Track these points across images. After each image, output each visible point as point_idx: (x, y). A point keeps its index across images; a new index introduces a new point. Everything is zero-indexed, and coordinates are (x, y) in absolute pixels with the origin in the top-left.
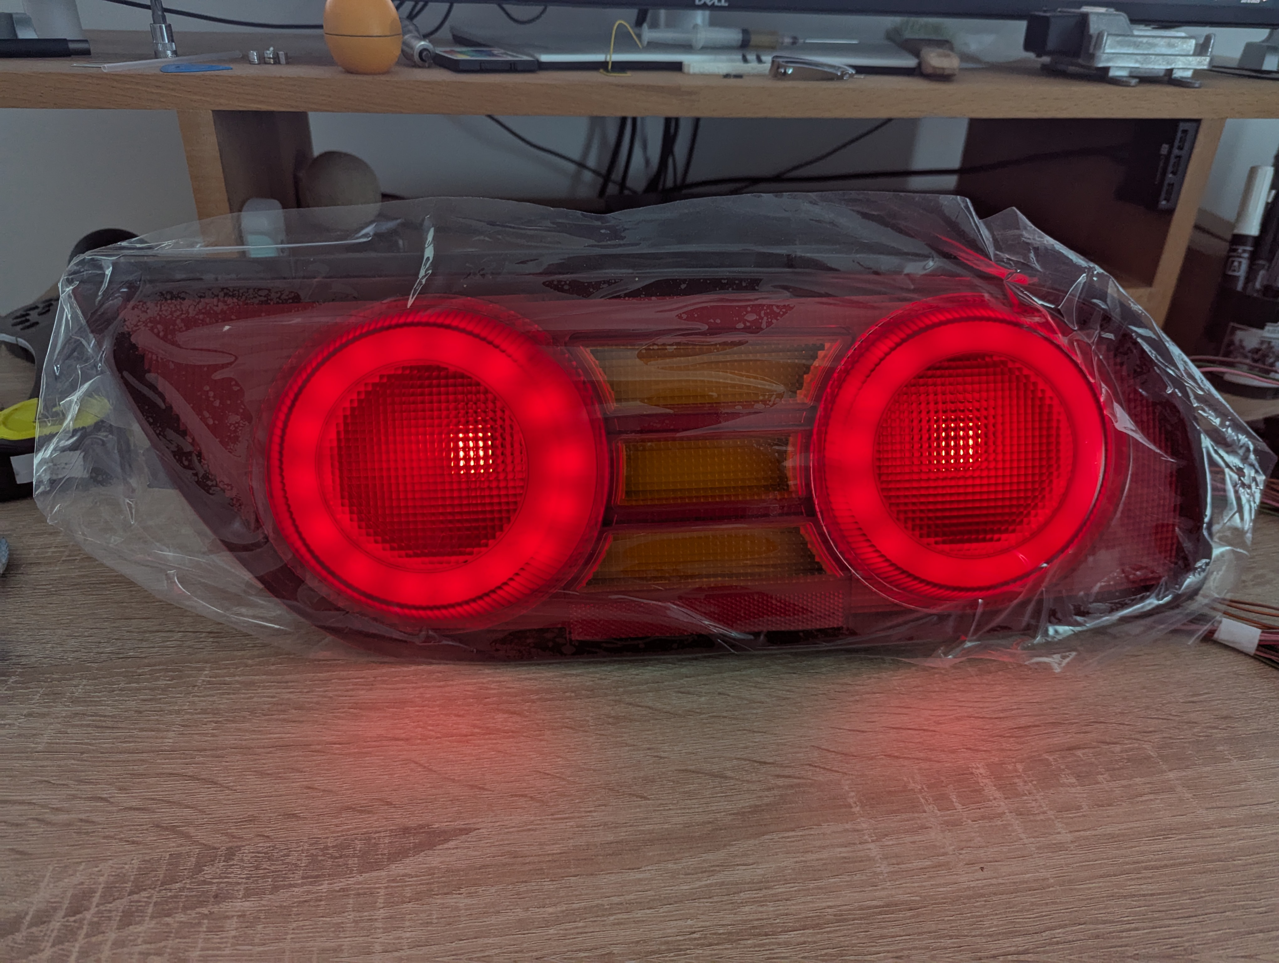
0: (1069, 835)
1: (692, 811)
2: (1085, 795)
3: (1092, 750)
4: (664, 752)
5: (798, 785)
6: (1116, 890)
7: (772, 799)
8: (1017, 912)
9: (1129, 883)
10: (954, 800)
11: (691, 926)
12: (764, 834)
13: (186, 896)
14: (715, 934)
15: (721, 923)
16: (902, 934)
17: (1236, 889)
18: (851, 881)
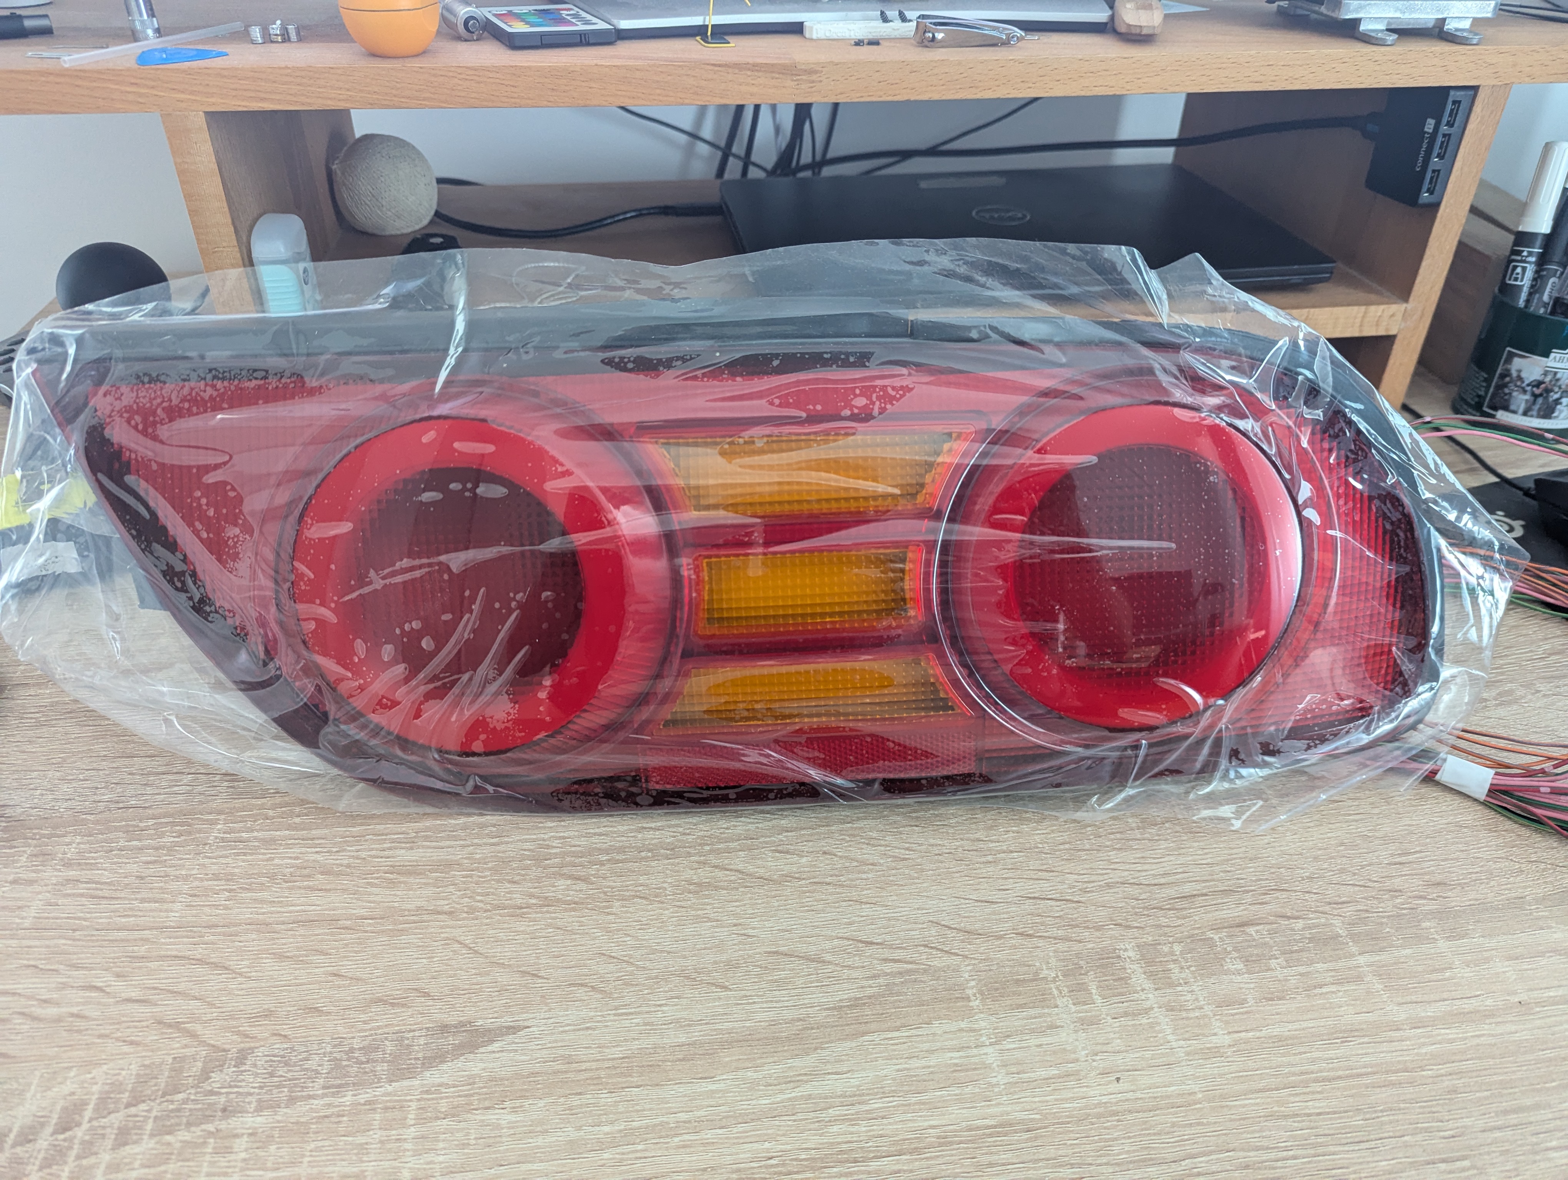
0: (1226, 1037)
1: (780, 1004)
2: (1252, 986)
3: (1268, 927)
4: (754, 928)
5: (909, 972)
6: (1276, 1109)
7: (876, 990)
8: (1154, 1134)
9: (1292, 1099)
10: (1094, 991)
11: (768, 1150)
12: (864, 1034)
13: (191, 1110)
14: (796, 1160)
15: (804, 1146)
16: (1014, 1161)
17: (1420, 1107)
18: (960, 1094)
